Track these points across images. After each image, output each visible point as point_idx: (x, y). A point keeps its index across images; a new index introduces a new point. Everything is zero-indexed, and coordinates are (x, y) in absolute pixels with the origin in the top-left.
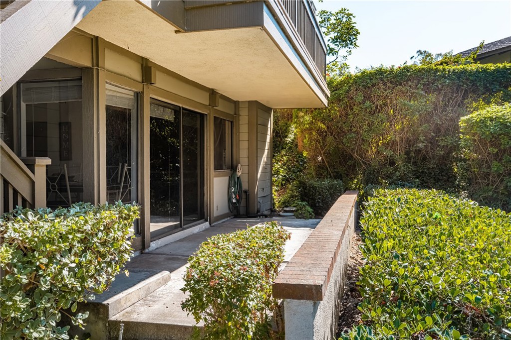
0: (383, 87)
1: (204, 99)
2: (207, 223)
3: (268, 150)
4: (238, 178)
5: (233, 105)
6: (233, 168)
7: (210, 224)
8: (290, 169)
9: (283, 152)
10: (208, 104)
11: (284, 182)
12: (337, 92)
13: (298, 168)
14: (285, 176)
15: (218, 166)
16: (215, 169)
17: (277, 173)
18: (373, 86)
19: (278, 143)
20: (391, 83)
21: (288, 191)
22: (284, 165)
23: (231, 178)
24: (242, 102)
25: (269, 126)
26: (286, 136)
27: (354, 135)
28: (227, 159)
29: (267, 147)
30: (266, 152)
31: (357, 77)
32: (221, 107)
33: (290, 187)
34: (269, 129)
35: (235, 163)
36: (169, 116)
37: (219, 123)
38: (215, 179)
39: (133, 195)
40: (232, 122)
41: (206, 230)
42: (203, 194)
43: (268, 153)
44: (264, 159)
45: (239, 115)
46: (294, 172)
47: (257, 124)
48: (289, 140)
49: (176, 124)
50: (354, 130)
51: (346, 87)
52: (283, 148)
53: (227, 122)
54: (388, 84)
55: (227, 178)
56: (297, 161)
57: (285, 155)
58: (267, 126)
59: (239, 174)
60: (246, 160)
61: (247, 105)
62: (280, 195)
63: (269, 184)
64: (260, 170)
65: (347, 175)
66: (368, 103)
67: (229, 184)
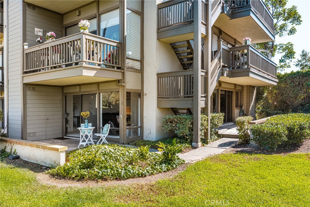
0: (298, 78)
1: (233, 87)
2: (233, 123)
3: (254, 101)
4: (243, 110)
5: (241, 87)
6: (241, 107)
7: (234, 123)
8: (264, 107)
9: (262, 101)
10: (233, 88)
11: (261, 112)
12: (281, 79)
13: (267, 107)
14: (262, 110)
15: (237, 106)
16: (236, 107)
17: (259, 109)
18: (295, 77)
19: (260, 97)
20: (302, 76)
21: (262, 115)
22: (262, 106)
23: (241, 110)
24: (245, 86)
25: (254, 92)
26: (263, 94)
27: (287, 95)
28: (239, 104)
29: (253, 100)
30: (253, 101)
31: (289, 74)
32: (238, 88)
33: (264, 114)
34: (254, 94)
35: (242, 105)
36: (223, 93)
37: (237, 93)
38: (236, 110)
39: (216, 110)
40: (241, 92)
41: (233, 125)
42: (232, 115)
43: (254, 102)
44: (252, 104)
45: (243, 90)
46: (266, 108)
47: (250, 93)
48: (264, 96)
49: (225, 95)
50: (287, 93)
51: (285, 78)
52: (262, 99)
53: (239, 93)
54: (301, 77)
55: (239, 110)
56: (267, 104)
57: (262, 102)
58: (253, 93)
59: (243, 108)
60: (246, 104)
61: (246, 86)
62: (259, 117)
63: (254, 112)
64: (251, 108)
65: (286, 110)
66: (292, 84)
67: (240, 112)
